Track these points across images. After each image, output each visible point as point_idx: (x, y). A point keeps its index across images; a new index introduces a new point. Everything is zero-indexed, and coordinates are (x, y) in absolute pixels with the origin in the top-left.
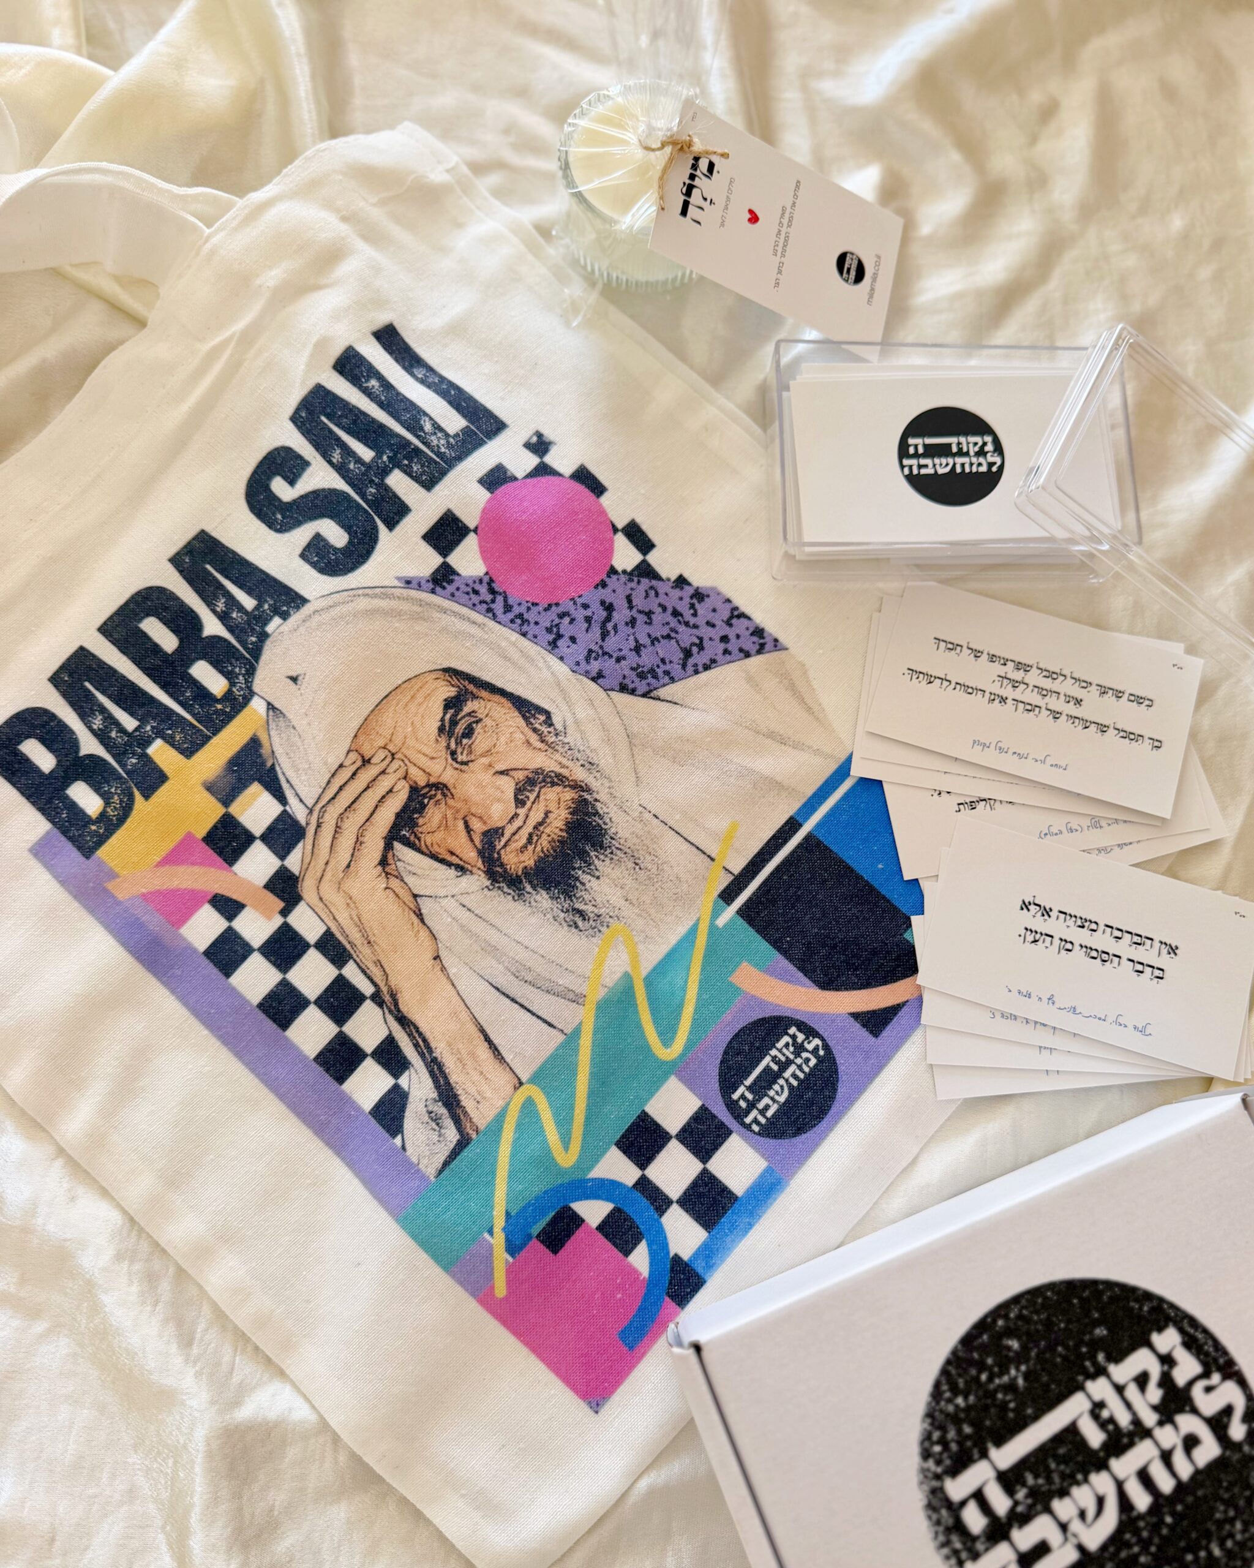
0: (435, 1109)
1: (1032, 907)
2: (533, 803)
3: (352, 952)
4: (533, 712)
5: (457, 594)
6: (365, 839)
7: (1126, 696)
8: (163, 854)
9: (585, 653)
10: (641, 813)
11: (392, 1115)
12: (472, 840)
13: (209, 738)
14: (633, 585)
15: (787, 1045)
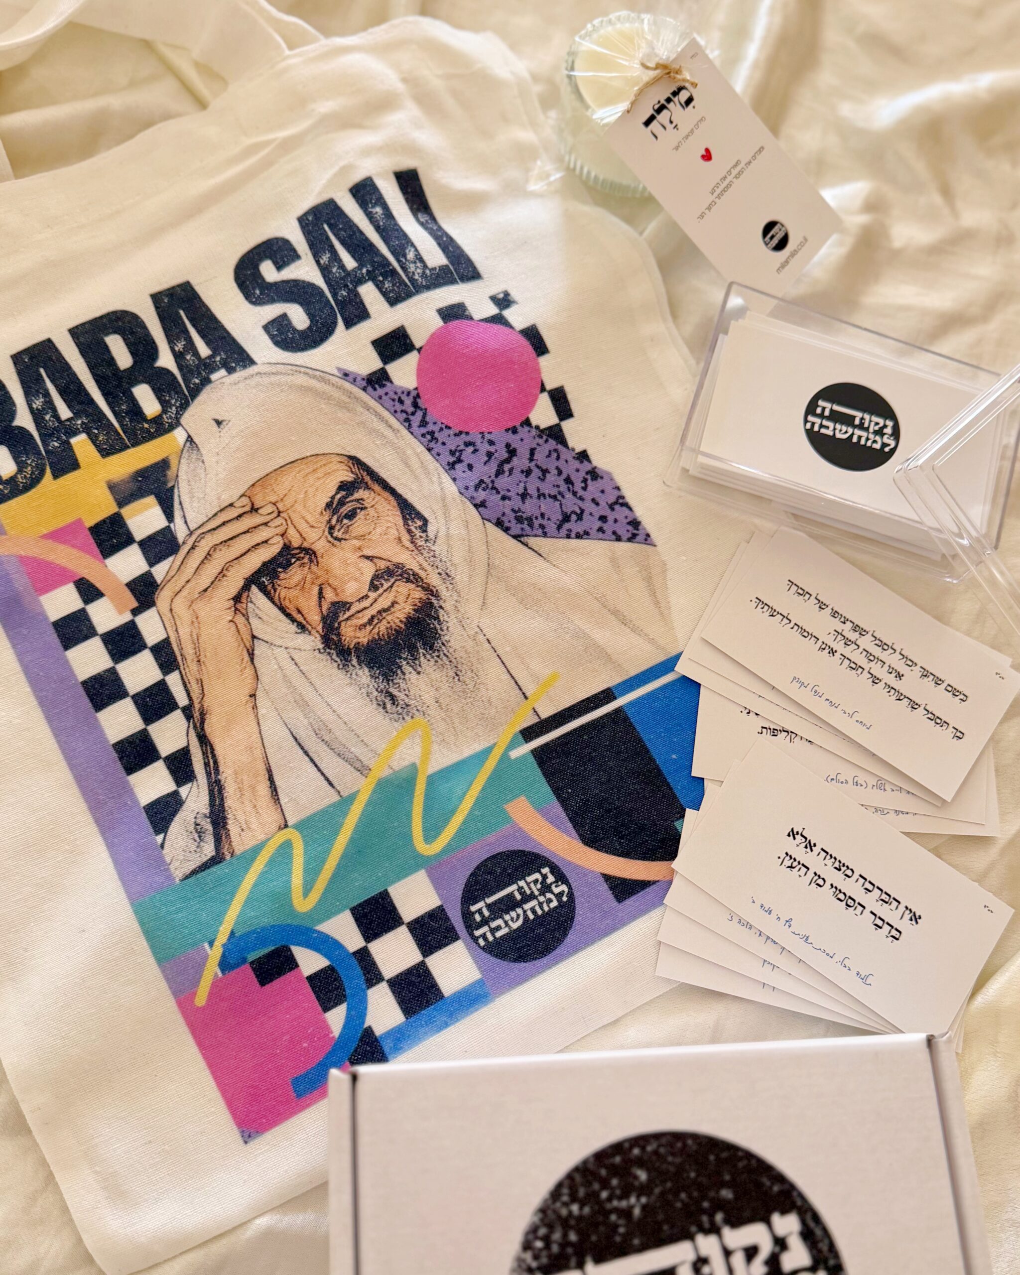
0: (203, 823)
1: (798, 837)
2: (385, 591)
3: (181, 664)
4: (413, 516)
5: (384, 397)
6: (228, 574)
7: (944, 685)
8: (51, 529)
9: (477, 481)
10: (476, 633)
11: (163, 816)
12: (320, 606)
13: (127, 447)
14: (541, 441)
15: (536, 881)
